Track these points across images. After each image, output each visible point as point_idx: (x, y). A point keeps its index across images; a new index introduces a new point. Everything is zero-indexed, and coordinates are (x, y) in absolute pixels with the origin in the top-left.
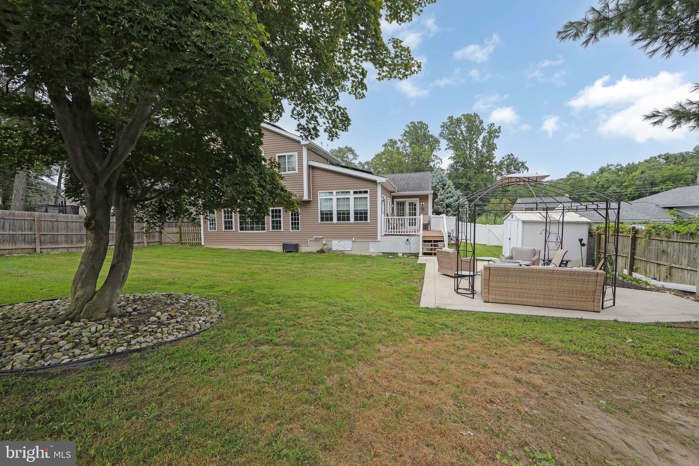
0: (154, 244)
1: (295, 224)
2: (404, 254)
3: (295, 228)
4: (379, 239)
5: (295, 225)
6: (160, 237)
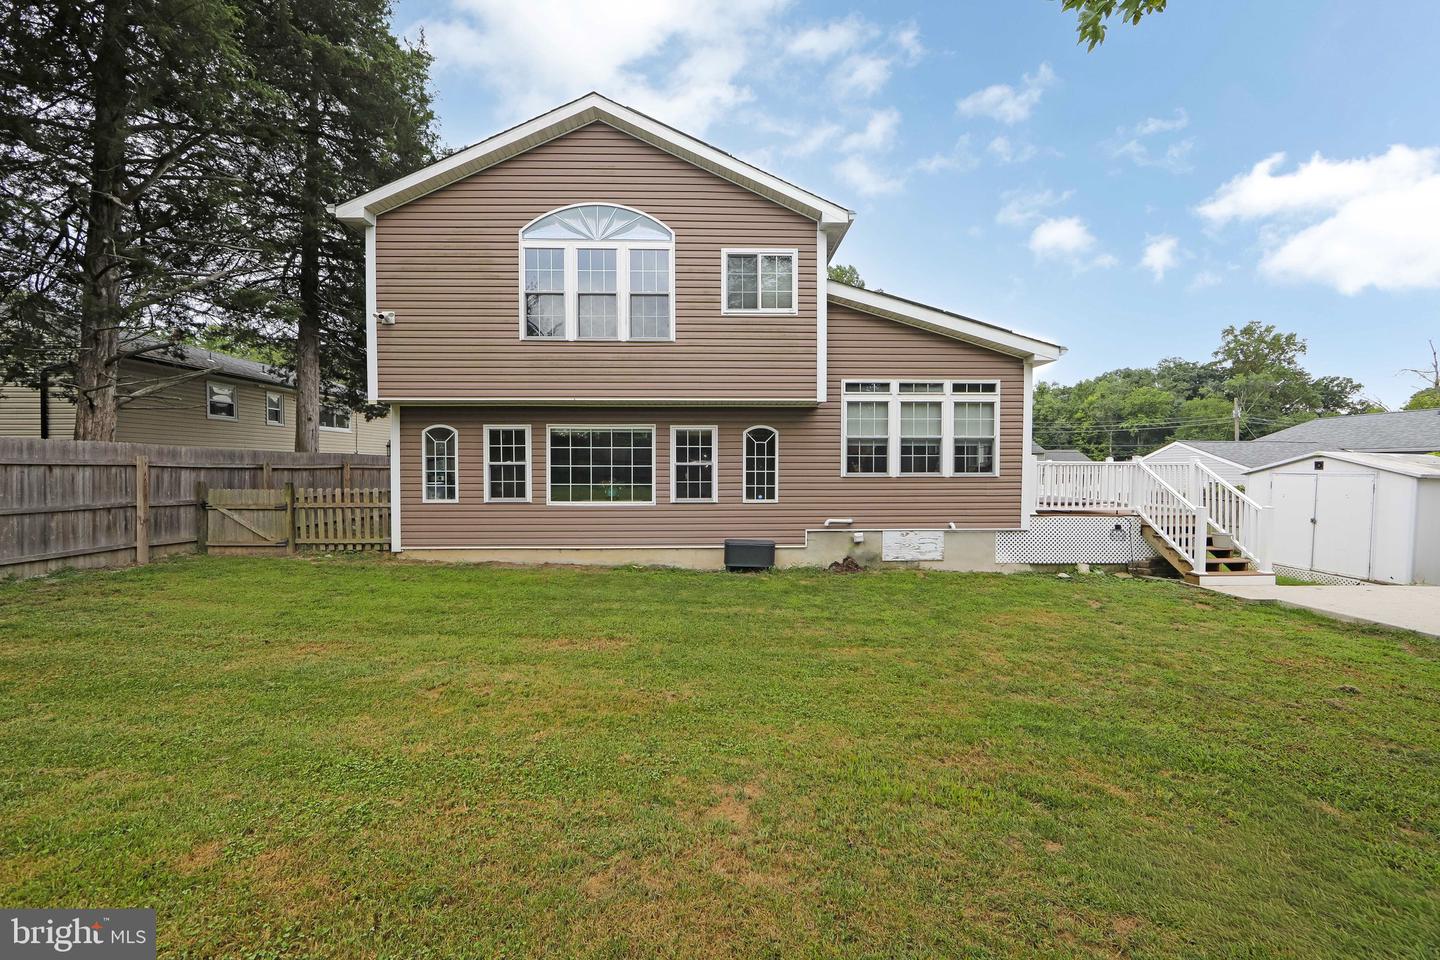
0: (173, 550)
1: (760, 483)
2: (1093, 566)
3: (760, 491)
4: (1026, 523)
5: (761, 481)
6: (200, 526)
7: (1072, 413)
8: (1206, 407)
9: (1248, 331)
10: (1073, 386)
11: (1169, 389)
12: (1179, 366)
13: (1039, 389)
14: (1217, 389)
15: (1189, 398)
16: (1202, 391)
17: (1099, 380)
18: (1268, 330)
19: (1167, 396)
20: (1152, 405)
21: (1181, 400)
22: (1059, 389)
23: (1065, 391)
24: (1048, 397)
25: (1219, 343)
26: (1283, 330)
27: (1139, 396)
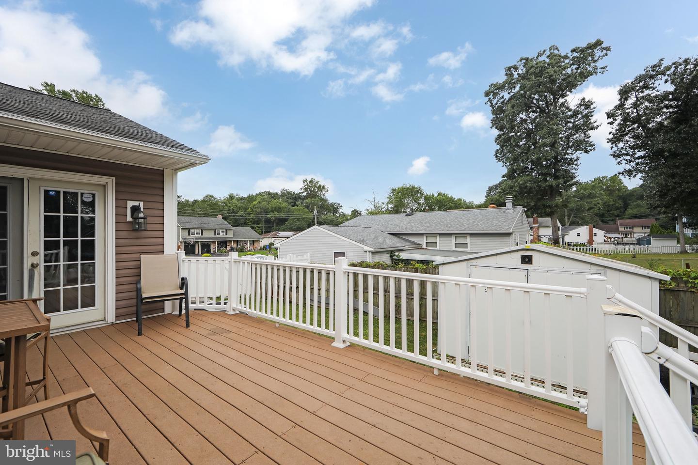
7: (246, 209)
8: (299, 210)
9: (311, 182)
10: (246, 196)
11: (285, 202)
12: (289, 193)
13: (230, 196)
14: (302, 203)
15: (293, 206)
16: (297, 203)
17: (257, 195)
18: (317, 182)
19: (285, 204)
20: (279, 208)
21: (290, 207)
22: (240, 198)
23: (242, 199)
24: (234, 201)
25: (302, 185)
26: (321, 183)
27: (274, 203)
